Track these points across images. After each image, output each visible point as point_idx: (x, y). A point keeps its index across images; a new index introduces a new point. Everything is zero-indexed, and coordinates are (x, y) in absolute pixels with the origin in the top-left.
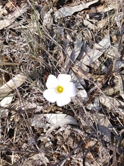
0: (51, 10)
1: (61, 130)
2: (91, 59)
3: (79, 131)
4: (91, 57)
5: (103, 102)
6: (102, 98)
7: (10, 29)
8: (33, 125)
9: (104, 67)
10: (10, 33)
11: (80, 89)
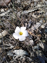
0: (20, 11)
1: (21, 58)
2: (35, 28)
3: (30, 59)
4: (35, 27)
5: (41, 46)
6: (40, 44)
7: (5, 16)
8: (8, 55)
9: (40, 32)
10: (4, 18)
11: (30, 39)
